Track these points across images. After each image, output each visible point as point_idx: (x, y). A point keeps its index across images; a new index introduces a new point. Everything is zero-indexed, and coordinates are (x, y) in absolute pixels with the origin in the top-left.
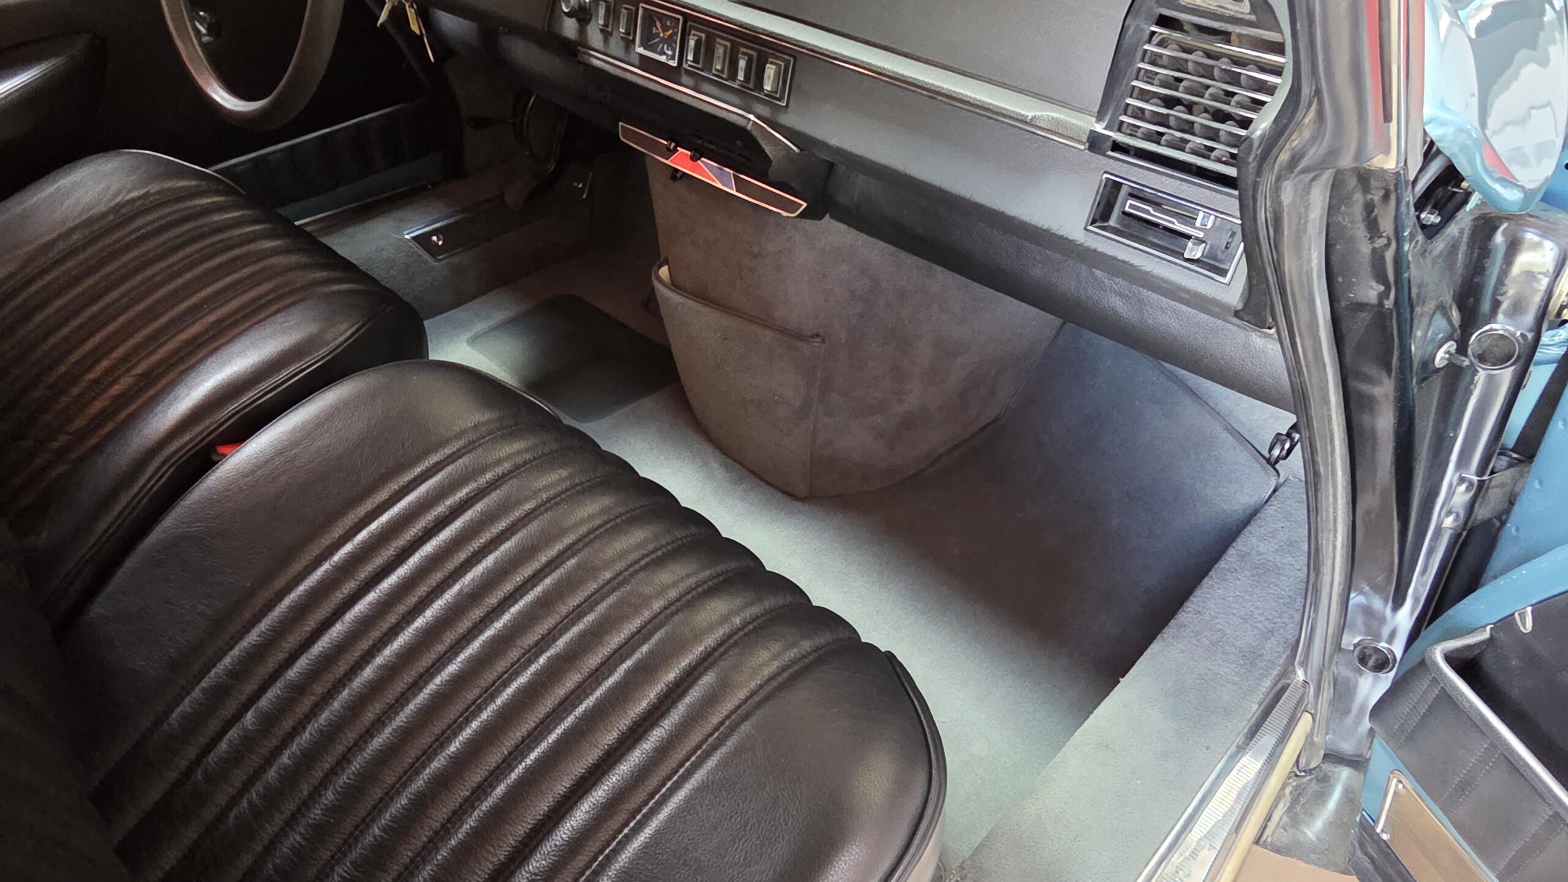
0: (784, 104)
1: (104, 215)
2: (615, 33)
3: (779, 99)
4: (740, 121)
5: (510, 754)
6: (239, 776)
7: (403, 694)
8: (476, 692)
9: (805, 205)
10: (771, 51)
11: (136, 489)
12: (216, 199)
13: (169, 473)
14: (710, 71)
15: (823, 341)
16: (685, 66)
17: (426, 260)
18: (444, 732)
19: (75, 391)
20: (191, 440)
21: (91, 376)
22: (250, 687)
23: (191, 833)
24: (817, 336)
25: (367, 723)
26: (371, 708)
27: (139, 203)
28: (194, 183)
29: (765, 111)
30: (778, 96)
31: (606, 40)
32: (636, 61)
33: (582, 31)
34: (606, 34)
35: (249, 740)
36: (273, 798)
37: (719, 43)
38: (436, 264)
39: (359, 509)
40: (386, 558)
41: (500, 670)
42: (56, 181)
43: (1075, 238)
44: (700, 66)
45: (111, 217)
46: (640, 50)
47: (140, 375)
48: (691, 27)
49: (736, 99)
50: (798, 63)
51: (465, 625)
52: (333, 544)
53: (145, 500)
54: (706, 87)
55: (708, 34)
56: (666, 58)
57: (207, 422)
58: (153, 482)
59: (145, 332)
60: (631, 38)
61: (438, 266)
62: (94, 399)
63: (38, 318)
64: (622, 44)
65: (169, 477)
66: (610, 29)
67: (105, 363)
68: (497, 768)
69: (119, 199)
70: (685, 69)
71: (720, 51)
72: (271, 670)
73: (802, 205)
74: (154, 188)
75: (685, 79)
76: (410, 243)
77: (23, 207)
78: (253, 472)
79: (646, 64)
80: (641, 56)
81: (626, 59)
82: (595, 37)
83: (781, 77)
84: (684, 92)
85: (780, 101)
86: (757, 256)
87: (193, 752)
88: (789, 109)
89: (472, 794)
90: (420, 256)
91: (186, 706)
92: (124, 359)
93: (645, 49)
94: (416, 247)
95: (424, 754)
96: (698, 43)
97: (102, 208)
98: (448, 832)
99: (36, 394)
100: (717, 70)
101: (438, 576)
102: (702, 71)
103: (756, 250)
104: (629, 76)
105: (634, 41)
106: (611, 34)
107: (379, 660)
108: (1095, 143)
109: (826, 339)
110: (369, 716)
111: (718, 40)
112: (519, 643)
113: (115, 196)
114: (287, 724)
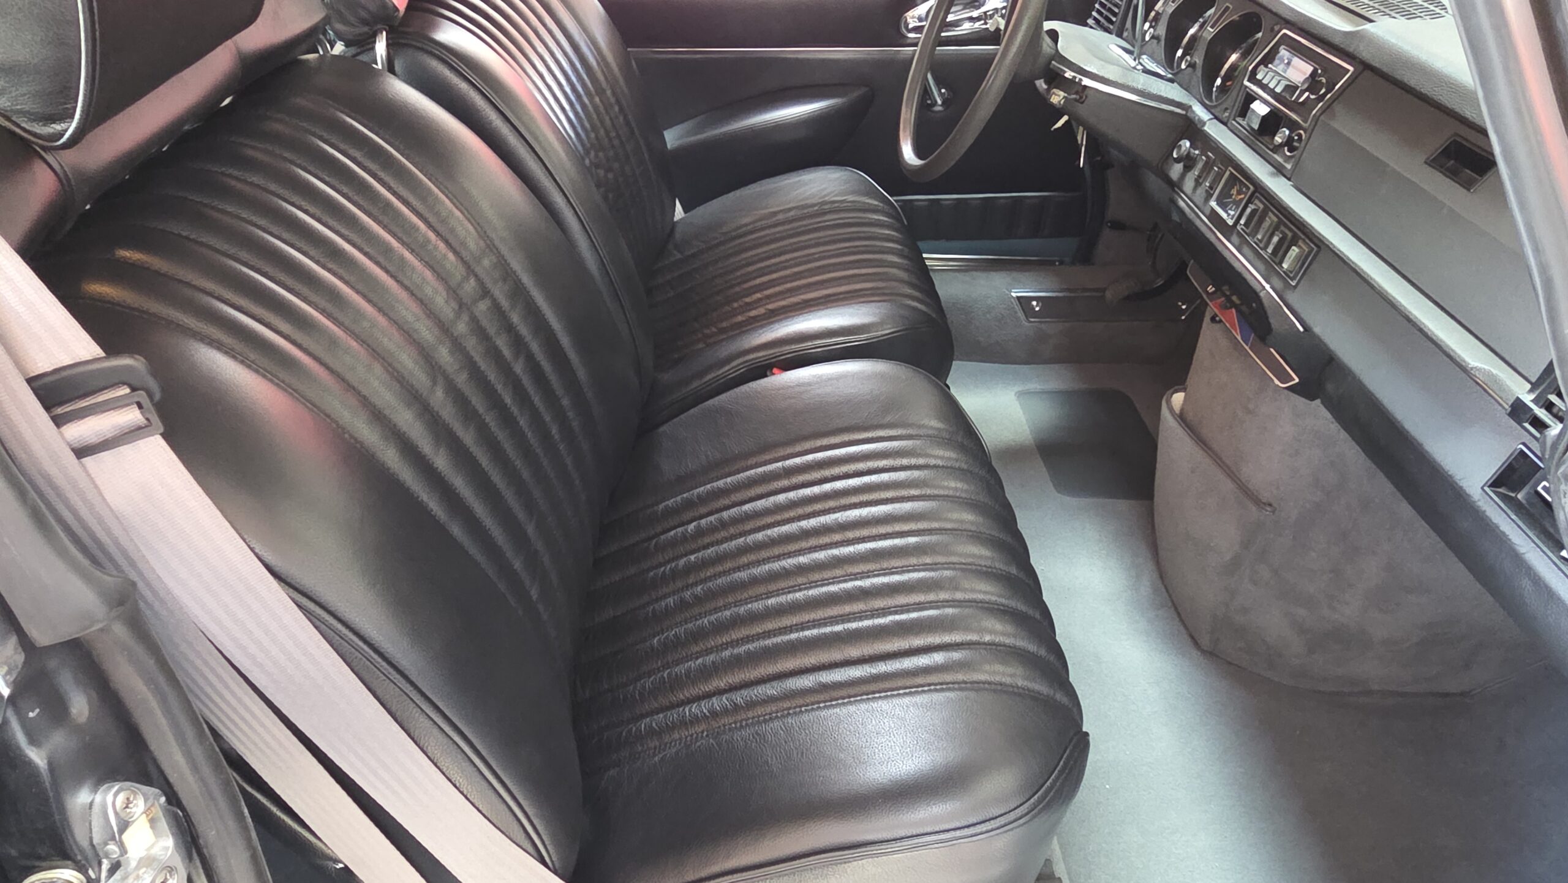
0: (1294, 284)
1: (814, 205)
2: (1203, 185)
3: (1292, 279)
4: (1257, 288)
5: (796, 625)
6: (670, 554)
7: (769, 558)
8: (805, 580)
9: (1297, 380)
10: (1303, 237)
11: (721, 371)
12: (882, 218)
13: (742, 371)
14: (1253, 237)
15: (1273, 512)
16: (1239, 227)
17: (1019, 317)
18: (773, 591)
19: (735, 305)
20: (764, 356)
21: (748, 300)
22: (703, 510)
23: (632, 570)
24: (1270, 505)
25: (741, 563)
26: (748, 555)
27: (836, 205)
28: (876, 203)
29: (1279, 284)
30: (1291, 275)
31: (1195, 189)
32: (1208, 212)
33: (1183, 176)
34: (1198, 183)
35: (685, 538)
36: (675, 574)
37: (1270, 218)
38: (1027, 324)
39: (818, 441)
40: (813, 478)
41: (826, 577)
42: (801, 175)
43: (1471, 494)
44: (1248, 231)
45: (816, 208)
46: (1213, 204)
47: (770, 310)
48: (1257, 198)
49: (1262, 267)
50: (1320, 254)
51: (826, 540)
52: (792, 454)
53: (722, 381)
54: (1246, 249)
55: (1266, 207)
56: (1228, 216)
57: (776, 350)
58: (731, 371)
59: (789, 285)
60: (1212, 192)
61: (1027, 326)
62: (739, 314)
63: (744, 256)
64: (1204, 195)
65: (741, 373)
66: (1201, 181)
67: (759, 295)
68: (785, 628)
69: (826, 198)
70: (1238, 231)
71: (1267, 223)
72: (718, 507)
73: (1294, 380)
74: (851, 198)
75: (1235, 238)
76: (1012, 300)
77: (776, 185)
78: (779, 389)
79: (1214, 217)
80: (1213, 210)
81: (1202, 208)
82: (1189, 184)
83: (1302, 260)
84: (1230, 248)
85: (1292, 280)
86: (1249, 412)
87: (659, 529)
88: (1297, 290)
89: (763, 633)
90: (1016, 312)
91: (670, 502)
92: (768, 297)
93: (1218, 204)
94: (1016, 304)
95: (756, 597)
96: (1254, 212)
97: (814, 201)
98: (738, 644)
99: (719, 298)
100: (1258, 239)
101: (831, 504)
102: (1248, 236)
103: (1251, 406)
104: (1198, 223)
105: (1212, 195)
106: (1201, 184)
107: (769, 532)
108: (1518, 410)
109: (1276, 512)
110: (744, 560)
111: (1270, 214)
112: (846, 567)
113: (825, 196)
114: (707, 540)
